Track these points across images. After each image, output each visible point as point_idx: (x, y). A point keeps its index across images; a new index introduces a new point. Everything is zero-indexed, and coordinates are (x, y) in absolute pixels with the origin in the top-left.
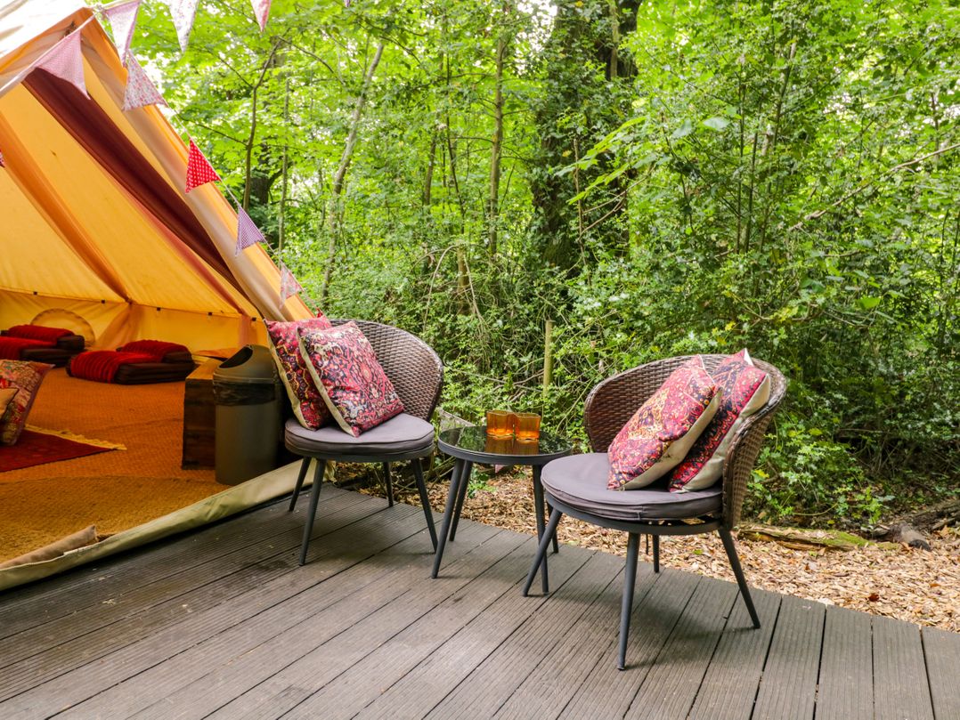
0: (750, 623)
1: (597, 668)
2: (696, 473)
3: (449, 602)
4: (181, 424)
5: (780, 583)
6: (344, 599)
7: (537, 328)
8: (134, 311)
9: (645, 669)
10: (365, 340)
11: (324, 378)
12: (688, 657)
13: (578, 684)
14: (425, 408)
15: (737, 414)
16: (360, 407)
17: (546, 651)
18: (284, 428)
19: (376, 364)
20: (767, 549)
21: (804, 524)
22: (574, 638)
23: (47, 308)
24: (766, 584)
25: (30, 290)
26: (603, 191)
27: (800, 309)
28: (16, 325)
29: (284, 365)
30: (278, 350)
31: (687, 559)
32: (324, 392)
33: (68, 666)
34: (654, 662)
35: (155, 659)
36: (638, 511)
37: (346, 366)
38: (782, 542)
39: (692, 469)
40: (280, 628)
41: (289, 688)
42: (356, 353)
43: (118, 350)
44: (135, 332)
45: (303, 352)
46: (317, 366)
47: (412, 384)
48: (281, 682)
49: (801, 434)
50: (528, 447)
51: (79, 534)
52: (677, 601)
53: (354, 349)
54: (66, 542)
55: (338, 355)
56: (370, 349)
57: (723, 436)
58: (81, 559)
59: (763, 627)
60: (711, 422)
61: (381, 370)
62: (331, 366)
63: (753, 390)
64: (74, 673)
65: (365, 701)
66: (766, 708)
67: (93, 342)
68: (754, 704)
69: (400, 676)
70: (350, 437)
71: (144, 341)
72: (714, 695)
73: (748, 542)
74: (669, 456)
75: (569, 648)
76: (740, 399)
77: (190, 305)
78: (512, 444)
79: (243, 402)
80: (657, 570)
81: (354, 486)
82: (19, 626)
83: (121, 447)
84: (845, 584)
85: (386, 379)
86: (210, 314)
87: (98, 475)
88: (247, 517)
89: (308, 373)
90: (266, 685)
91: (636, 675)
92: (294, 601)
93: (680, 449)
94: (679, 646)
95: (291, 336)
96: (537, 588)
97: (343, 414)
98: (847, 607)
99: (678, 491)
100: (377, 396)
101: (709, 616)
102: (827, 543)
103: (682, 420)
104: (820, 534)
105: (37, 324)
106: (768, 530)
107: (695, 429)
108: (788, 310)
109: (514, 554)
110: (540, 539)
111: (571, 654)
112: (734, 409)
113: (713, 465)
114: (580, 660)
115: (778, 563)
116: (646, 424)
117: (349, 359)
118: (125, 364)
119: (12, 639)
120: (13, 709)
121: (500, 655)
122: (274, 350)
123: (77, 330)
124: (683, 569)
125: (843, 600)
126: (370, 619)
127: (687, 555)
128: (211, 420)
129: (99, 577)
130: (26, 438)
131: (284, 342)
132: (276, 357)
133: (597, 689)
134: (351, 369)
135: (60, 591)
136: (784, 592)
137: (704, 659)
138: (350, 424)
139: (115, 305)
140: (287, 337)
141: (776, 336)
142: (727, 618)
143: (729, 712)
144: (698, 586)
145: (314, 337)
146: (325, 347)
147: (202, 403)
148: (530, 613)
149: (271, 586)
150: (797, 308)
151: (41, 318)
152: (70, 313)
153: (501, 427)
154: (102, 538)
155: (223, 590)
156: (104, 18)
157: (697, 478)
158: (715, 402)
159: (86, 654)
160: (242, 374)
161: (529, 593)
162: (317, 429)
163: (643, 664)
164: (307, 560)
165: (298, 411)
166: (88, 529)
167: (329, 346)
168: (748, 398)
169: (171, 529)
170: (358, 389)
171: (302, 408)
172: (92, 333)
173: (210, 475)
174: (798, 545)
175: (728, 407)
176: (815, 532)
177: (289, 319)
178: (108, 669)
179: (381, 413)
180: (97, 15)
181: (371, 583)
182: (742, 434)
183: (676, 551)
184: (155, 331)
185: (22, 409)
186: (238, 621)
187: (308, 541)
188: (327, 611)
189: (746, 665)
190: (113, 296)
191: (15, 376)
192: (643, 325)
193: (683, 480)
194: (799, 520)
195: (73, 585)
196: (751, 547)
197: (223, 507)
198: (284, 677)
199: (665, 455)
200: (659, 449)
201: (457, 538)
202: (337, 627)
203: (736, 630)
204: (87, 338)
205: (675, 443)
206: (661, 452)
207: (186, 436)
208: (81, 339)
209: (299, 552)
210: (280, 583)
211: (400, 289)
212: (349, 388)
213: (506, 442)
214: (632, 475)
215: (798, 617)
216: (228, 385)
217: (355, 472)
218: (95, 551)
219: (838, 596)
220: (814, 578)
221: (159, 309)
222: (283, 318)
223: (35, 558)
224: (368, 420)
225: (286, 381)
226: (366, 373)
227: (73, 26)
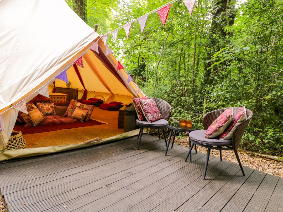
0: (242, 175)
1: (199, 178)
2: (226, 135)
3: (167, 161)
4: (118, 119)
5: (258, 168)
6: (145, 157)
7: (202, 100)
8: (113, 95)
9: (210, 181)
10: (154, 102)
11: (144, 110)
12: (222, 180)
13: (192, 181)
14: (167, 118)
15: (236, 122)
16: (151, 117)
17: (187, 173)
18: (136, 121)
19: (156, 107)
20: (258, 160)
21: (274, 155)
22: (195, 172)
23: (97, 94)
24: (254, 168)
25: (93, 90)
26: (221, 66)
27: (272, 96)
28: (91, 98)
29: (136, 107)
30: (135, 104)
31: (233, 159)
32: (144, 113)
33: (91, 162)
34: (213, 179)
35: (106, 163)
36: (209, 143)
37: (149, 108)
38: (264, 158)
39: (225, 135)
40: (131, 161)
41: (130, 172)
42: (152, 105)
43: (109, 103)
44: (113, 100)
45: (140, 104)
46: (142, 107)
47: (164, 112)
48: (128, 171)
49: (272, 130)
50: (189, 128)
51: (96, 139)
52: (224, 168)
53: (151, 104)
54: (93, 140)
55: (147, 105)
56: (155, 104)
57: (233, 127)
58: (96, 143)
59: (246, 176)
60: (230, 123)
61: (157, 109)
62: (146, 107)
63: (241, 116)
64: (92, 163)
65: (144, 177)
66: (239, 193)
67: (105, 102)
68: (236, 192)
69: (153, 173)
70: (149, 123)
71: (114, 102)
72: (226, 189)
73: (254, 157)
74: (219, 131)
75: (192, 174)
76: (237, 118)
77: (124, 94)
78: (186, 127)
79: (129, 115)
80: (221, 160)
81: (153, 135)
82: (84, 154)
83: (107, 123)
84: (279, 170)
85: (158, 111)
86: (128, 96)
87: (102, 128)
88: (128, 139)
89: (141, 109)
90: (126, 171)
91: (207, 182)
92: (134, 156)
93: (222, 129)
94: (221, 177)
95: (138, 101)
96: (189, 160)
97: (147, 118)
98: (277, 176)
99: (221, 140)
100: (156, 114)
101: (232, 172)
102: (277, 159)
103: (222, 123)
104: (276, 157)
105: (95, 98)
106: (259, 155)
107: (225, 125)
108: (268, 96)
109: (186, 152)
110: (190, 148)
111: (193, 175)
112: (236, 120)
113: (230, 134)
114: (195, 176)
115: (260, 163)
116: (215, 123)
117: (150, 106)
118: (110, 106)
119: (82, 156)
120: (81, 168)
121: (176, 173)
122: (134, 104)
123: (102, 99)
124: (231, 161)
125: (276, 174)
126: (149, 162)
127: (233, 158)
128: (123, 118)
129: (99, 147)
130: (90, 120)
131: (136, 102)
132: (134, 105)
133: (197, 183)
134: (150, 108)
135: (91, 149)
136: (259, 170)
137: (227, 181)
138: (149, 120)
139: (109, 94)
140: (137, 101)
141: (264, 103)
142: (237, 173)
143: (229, 193)
144: (231, 165)
145: (142, 101)
146: (144, 103)
147: (122, 114)
148: (186, 165)
149: (130, 153)
150: (271, 96)
151: (95, 97)
152: (101, 95)
153: (183, 123)
154: (100, 140)
155: (121, 152)
156: (102, 38)
157: (226, 137)
158: (231, 118)
159: (94, 161)
160: (129, 109)
161: (187, 161)
162: (142, 121)
163: (210, 180)
164: (139, 149)
165: (138, 117)
166: (97, 138)
167: (145, 103)
168: (239, 118)
169: (113, 140)
170: (151, 113)
171: (139, 116)
172: (105, 100)
173: (122, 130)
174: (268, 159)
175: (235, 120)
176: (274, 156)
177: (139, 97)
178: (98, 164)
179: (156, 118)
180: (101, 37)
181: (151, 155)
182: (237, 127)
183: (231, 157)
184: (117, 100)
185: (89, 115)
186: (123, 159)
187: (139, 145)
188: (141, 159)
189: (238, 184)
190: (109, 92)
191: (88, 108)
192: (227, 100)
193: (223, 137)
194: (272, 153)
195: (94, 148)
196: (254, 159)
197: (124, 136)
198: (129, 170)
199: (218, 131)
200: (216, 129)
201: (173, 148)
202: (142, 162)
203: (238, 176)
204: (104, 101)
205: (220, 128)
206: (217, 130)
207: (119, 121)
208: (103, 101)
209: (137, 147)
210: (132, 153)
211: (168, 91)
212: (149, 112)
213: (184, 126)
214: (210, 135)
215: (257, 175)
216: (127, 111)
217: (154, 132)
218: (98, 142)
219: (275, 173)
220: (270, 168)
221: (117, 95)
222: (138, 97)
223: (87, 142)
224: (153, 120)
225: (136, 110)
226: (154, 109)
227: (97, 40)
